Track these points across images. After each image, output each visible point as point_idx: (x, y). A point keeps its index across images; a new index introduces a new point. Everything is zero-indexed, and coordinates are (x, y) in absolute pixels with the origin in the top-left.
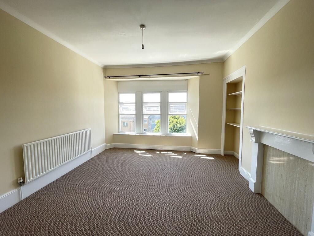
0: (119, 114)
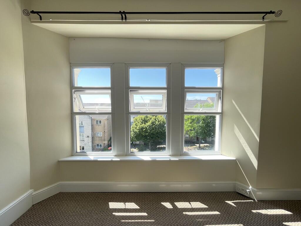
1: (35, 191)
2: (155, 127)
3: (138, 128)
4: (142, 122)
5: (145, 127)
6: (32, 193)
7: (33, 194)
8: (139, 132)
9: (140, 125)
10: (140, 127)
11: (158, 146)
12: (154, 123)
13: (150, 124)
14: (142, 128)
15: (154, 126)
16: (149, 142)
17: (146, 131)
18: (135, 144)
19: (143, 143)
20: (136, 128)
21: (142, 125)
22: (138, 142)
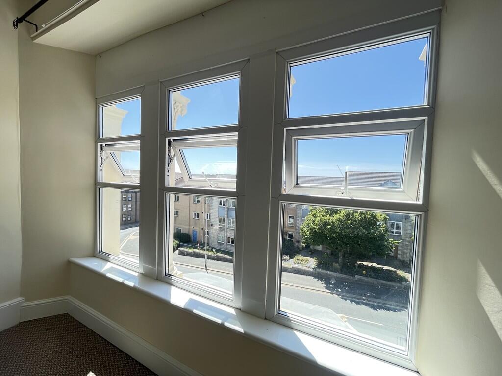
0: (97, 185)
1: (27, 300)
2: (351, 224)
3: (316, 222)
4: (326, 213)
5: (331, 221)
6: (21, 303)
7: (22, 305)
8: (319, 229)
9: (321, 216)
10: (321, 221)
11: (358, 263)
12: (351, 216)
13: (341, 218)
14: (326, 224)
15: (349, 222)
16: (340, 250)
17: (332, 231)
18: (315, 250)
19: (329, 252)
20: (314, 221)
21: (326, 218)
22: (319, 248)
